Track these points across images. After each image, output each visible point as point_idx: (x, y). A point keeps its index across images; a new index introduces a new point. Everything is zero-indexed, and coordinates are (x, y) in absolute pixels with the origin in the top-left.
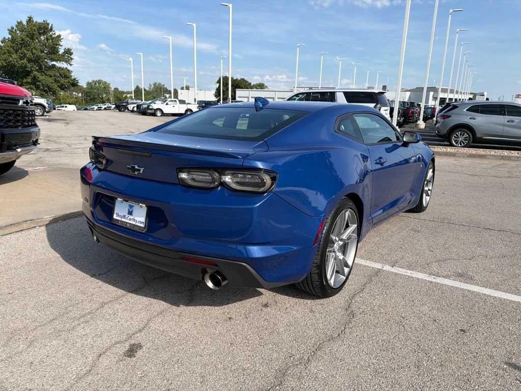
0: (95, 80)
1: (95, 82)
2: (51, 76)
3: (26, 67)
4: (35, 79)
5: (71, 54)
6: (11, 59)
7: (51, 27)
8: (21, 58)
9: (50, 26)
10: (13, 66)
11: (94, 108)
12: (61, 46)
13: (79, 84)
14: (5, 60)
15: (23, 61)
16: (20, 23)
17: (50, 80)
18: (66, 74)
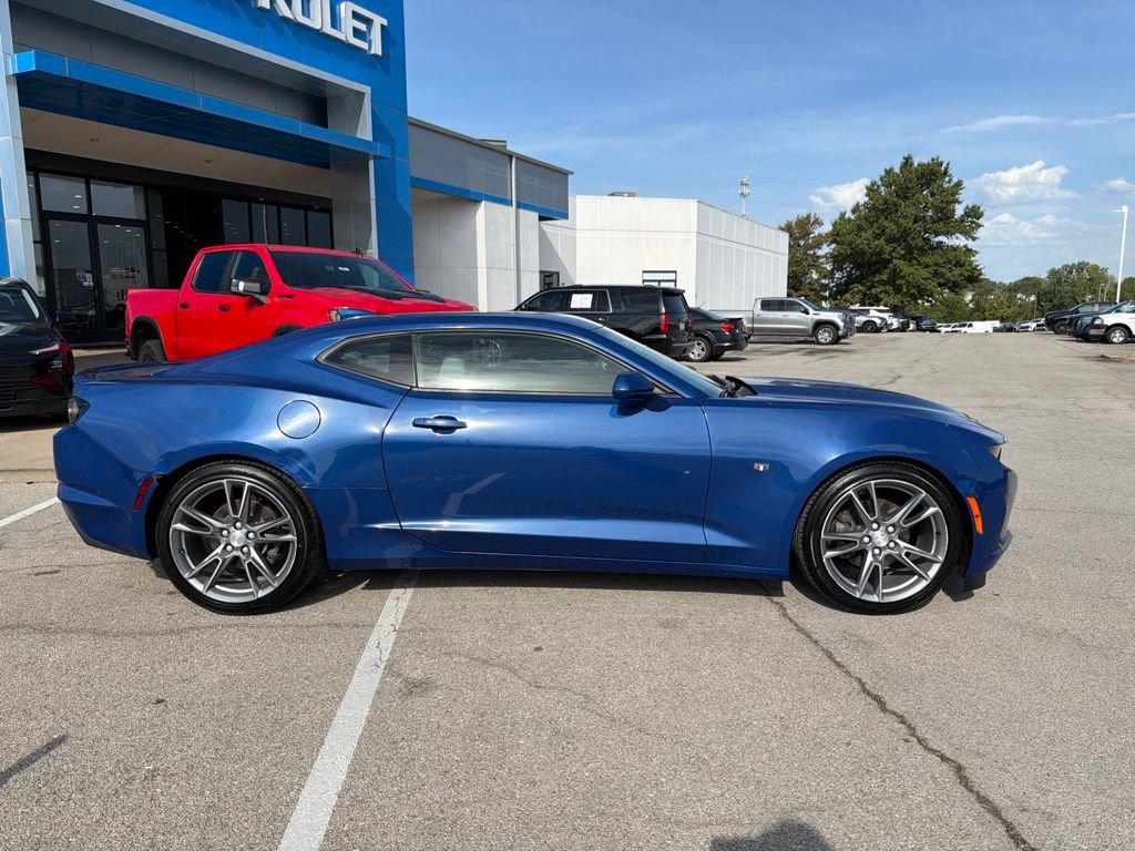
0: (1070, 264)
1: (1069, 269)
2: (927, 266)
3: (881, 252)
4: (895, 274)
5: (980, 216)
6: (859, 241)
7: (946, 169)
8: (877, 237)
9: (944, 165)
10: (863, 253)
11: (1028, 327)
12: (959, 203)
13: (982, 277)
14: (850, 245)
15: (877, 242)
16: (889, 172)
17: (924, 273)
18: (962, 258)
